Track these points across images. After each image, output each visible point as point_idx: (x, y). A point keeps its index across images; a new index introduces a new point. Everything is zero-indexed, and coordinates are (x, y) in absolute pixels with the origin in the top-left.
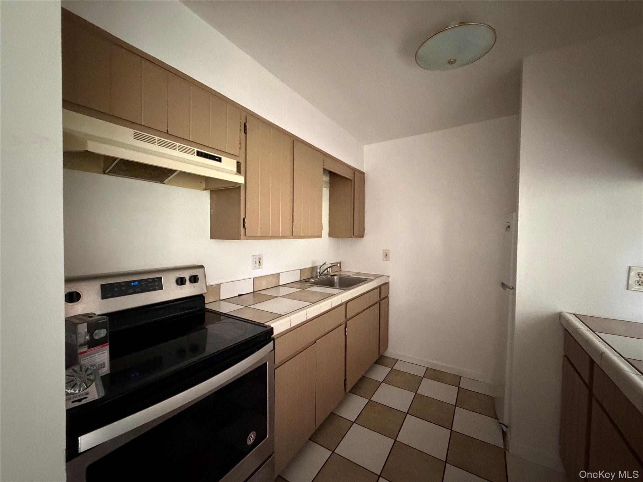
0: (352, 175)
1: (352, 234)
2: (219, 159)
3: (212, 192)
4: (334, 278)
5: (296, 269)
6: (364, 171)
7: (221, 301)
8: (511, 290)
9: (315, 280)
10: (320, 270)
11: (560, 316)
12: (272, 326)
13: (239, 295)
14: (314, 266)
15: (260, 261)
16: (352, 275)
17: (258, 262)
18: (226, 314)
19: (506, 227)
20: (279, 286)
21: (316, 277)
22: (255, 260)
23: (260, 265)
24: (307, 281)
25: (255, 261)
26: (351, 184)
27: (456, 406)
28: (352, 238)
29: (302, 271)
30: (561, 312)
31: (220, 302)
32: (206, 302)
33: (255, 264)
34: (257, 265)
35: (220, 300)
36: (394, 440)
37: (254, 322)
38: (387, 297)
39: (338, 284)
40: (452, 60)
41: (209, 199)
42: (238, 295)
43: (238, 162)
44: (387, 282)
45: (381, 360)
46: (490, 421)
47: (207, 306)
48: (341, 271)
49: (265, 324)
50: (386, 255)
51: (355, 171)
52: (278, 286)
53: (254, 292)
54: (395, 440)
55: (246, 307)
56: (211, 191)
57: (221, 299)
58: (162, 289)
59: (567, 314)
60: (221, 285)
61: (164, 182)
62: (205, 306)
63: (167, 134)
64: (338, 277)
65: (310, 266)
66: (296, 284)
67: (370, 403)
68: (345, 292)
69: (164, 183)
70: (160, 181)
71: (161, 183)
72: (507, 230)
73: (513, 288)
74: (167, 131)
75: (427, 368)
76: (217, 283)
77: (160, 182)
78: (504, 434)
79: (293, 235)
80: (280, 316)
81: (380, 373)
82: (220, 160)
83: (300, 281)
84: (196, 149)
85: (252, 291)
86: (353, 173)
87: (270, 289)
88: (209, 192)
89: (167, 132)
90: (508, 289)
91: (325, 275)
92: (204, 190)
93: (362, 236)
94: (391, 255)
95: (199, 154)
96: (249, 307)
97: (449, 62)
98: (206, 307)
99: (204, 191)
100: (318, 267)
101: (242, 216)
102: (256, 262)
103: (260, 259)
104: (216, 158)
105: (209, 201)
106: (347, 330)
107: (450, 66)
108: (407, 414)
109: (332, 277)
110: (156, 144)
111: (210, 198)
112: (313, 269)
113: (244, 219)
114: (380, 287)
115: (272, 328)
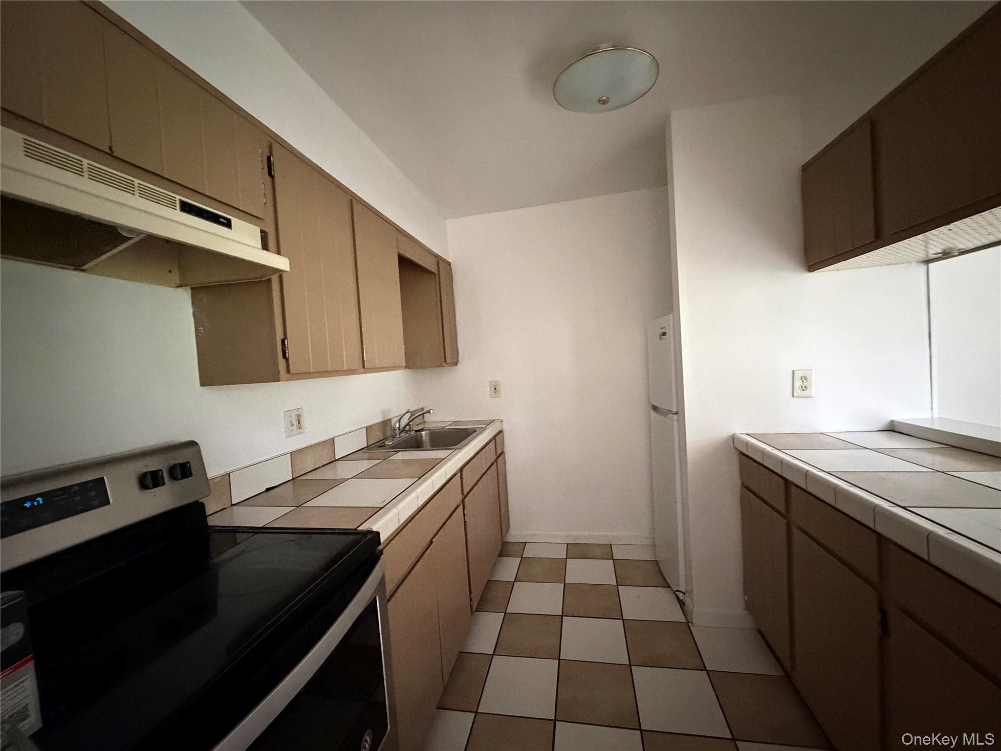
0: (436, 268)
1: (443, 360)
2: (226, 222)
3: (196, 291)
4: (421, 435)
5: (360, 427)
6: (450, 261)
7: (234, 507)
8: (675, 416)
9: (394, 442)
10: (399, 425)
11: (733, 439)
12: (375, 528)
13: (268, 490)
14: (386, 419)
15: (299, 421)
16: (448, 426)
17: (295, 422)
18: (263, 528)
19: (660, 335)
20: (336, 460)
21: (394, 437)
22: (291, 419)
23: (300, 428)
24: (380, 445)
25: (291, 421)
26: (435, 281)
27: (617, 585)
28: (443, 366)
29: (368, 429)
30: (733, 435)
31: (232, 510)
32: (208, 514)
33: (291, 426)
34: (295, 428)
35: (233, 505)
36: (557, 660)
37: (335, 529)
38: (503, 453)
39: (428, 444)
40: (604, 98)
41: (190, 305)
42: (265, 490)
43: (262, 232)
44: (501, 429)
45: (505, 549)
46: (661, 593)
47: (212, 521)
48: (425, 422)
49: (360, 528)
50: (495, 389)
51: (439, 260)
52: (332, 462)
53: (293, 479)
54: (559, 660)
55: (297, 507)
56: (192, 289)
57: (233, 503)
58: (109, 503)
59: (741, 436)
60: (231, 474)
61: (85, 267)
62: (206, 521)
63: (110, 156)
64: (427, 432)
65: (379, 419)
66: (363, 452)
67: (508, 618)
68: (457, 453)
69: (84, 271)
70: (74, 266)
71: (75, 269)
72: (661, 338)
73: (677, 413)
74: (111, 148)
75: (568, 544)
76: (222, 472)
77: (72, 267)
78: (682, 604)
79: (364, 367)
80: (377, 510)
81: (509, 569)
82: (228, 224)
83: (368, 447)
84: (178, 197)
85: (291, 478)
86: (436, 263)
87: (321, 468)
88: (190, 291)
89: (108, 151)
90: (670, 415)
91: (407, 432)
92: (177, 287)
93: (456, 364)
94: (502, 389)
95: (186, 208)
96: (303, 506)
97: (600, 100)
98: (210, 524)
99: (179, 290)
100: (396, 419)
101: (279, 336)
102: (293, 422)
103: (300, 416)
104: (221, 219)
105: (191, 310)
106: (465, 513)
107: (600, 107)
108: (562, 616)
109: (418, 433)
110: (86, 175)
111: (193, 303)
112: (386, 423)
113: (283, 341)
114: (494, 437)
115: (378, 534)
